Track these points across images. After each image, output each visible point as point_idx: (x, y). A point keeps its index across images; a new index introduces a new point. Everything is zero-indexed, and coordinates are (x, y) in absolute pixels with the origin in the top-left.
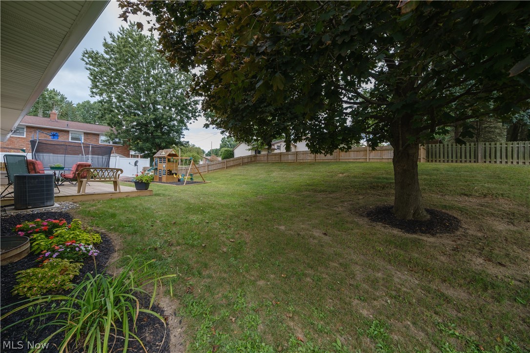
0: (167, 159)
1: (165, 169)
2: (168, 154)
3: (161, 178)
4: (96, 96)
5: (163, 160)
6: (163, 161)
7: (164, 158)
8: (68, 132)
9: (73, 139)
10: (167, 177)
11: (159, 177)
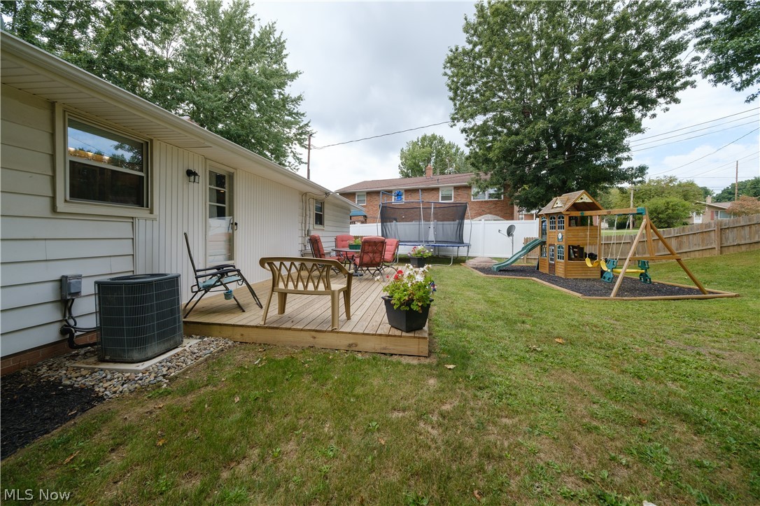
0: (566, 219)
1: (563, 244)
2: (569, 204)
3: (554, 265)
4: (458, 124)
5: (557, 220)
6: (557, 225)
7: (560, 215)
8: (437, 189)
9: (444, 198)
10: (566, 264)
11: (550, 264)
